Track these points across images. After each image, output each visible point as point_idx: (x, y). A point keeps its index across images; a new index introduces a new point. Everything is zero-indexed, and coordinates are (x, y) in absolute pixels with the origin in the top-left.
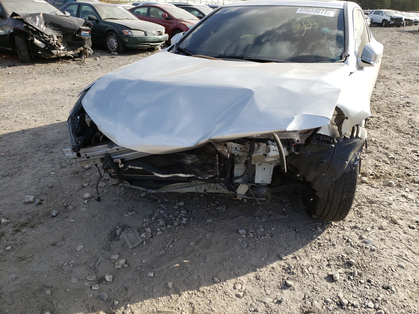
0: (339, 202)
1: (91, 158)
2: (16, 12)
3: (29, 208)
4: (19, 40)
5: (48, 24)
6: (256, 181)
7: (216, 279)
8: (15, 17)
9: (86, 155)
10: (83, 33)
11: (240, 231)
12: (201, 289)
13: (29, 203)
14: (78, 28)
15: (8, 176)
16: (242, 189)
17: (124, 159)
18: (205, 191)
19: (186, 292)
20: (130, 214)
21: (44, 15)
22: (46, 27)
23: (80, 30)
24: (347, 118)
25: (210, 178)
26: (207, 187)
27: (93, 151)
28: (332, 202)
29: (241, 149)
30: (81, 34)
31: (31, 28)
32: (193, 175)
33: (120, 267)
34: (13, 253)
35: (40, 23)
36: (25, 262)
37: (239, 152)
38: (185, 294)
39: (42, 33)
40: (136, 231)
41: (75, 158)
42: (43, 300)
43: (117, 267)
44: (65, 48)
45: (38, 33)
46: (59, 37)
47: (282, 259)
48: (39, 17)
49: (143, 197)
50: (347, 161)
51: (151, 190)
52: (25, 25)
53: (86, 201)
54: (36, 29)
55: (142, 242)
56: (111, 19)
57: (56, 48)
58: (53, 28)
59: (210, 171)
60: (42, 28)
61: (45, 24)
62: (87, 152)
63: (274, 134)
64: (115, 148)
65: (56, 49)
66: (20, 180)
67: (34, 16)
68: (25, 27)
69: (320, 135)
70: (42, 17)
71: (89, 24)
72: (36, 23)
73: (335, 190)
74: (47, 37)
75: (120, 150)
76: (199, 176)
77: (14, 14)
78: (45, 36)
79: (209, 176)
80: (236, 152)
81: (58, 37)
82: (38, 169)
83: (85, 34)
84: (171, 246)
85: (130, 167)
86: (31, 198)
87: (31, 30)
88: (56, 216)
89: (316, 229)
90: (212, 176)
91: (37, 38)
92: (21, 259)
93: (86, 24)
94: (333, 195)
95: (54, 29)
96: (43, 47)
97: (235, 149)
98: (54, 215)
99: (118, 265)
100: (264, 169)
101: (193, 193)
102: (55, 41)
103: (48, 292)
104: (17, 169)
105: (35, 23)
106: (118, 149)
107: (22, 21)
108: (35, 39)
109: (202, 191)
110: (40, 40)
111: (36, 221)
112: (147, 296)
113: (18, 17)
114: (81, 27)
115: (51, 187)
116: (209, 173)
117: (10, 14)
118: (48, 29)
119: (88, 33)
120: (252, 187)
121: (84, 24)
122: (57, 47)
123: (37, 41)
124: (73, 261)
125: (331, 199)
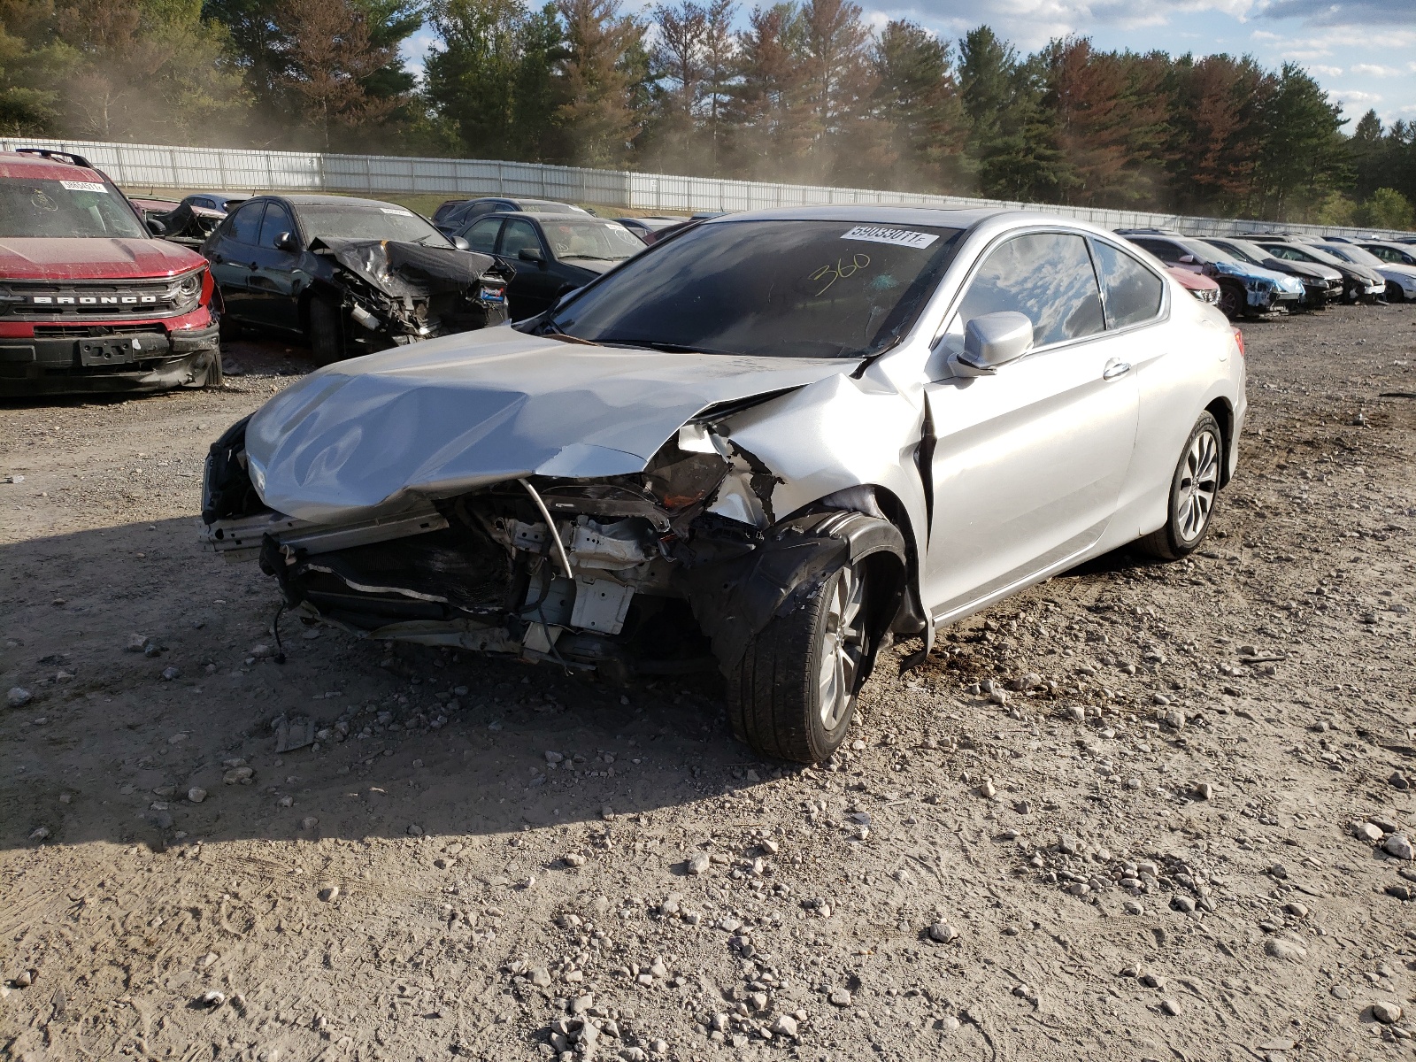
0: (769, 691)
1: (244, 543)
2: (320, 238)
3: (128, 660)
4: (319, 308)
5: (396, 269)
6: (575, 621)
7: (415, 828)
8: (319, 251)
9: (233, 535)
10: (485, 292)
11: (549, 754)
12: (368, 839)
13: (135, 650)
14: (471, 280)
15: (126, 597)
16: (538, 639)
17: (305, 549)
18: (483, 646)
19: (332, 840)
20: (328, 695)
21: (390, 245)
22: (391, 275)
23: (477, 285)
24: (781, 480)
25: (491, 613)
26: (487, 636)
27: (246, 528)
28: (754, 691)
29: (536, 537)
30: (479, 294)
31: (351, 277)
32: (443, 599)
33: (233, 780)
34: (44, 731)
35: (376, 267)
36: (58, 747)
37: (529, 544)
38: (328, 843)
39: (377, 291)
40: (311, 724)
41: (213, 542)
42: (49, 810)
43: (226, 779)
44: (431, 333)
45: (367, 292)
46: (420, 302)
47: (602, 818)
48: (377, 252)
49: (384, 668)
50: (786, 587)
51: (359, 632)
52: (337, 270)
53: (249, 661)
54: (362, 280)
55: (312, 745)
56: (580, 257)
57: (404, 330)
58: (407, 278)
59: (495, 597)
60: (383, 279)
61: (389, 271)
62: (237, 529)
63: (523, 482)
64: (285, 520)
65: (407, 334)
66: (146, 608)
67: (363, 249)
68: (336, 274)
69: (716, 516)
70: (385, 253)
71: (505, 270)
72: (366, 266)
73: (755, 659)
74: (387, 300)
75: (296, 526)
76: (463, 603)
77: (318, 243)
78: (383, 298)
79: (490, 609)
80: (523, 542)
81: (416, 303)
82: (193, 590)
83: (490, 295)
84: (369, 762)
85: (311, 567)
86: (140, 641)
87: (351, 283)
88: (170, 680)
89: (745, 774)
90: (496, 609)
91: (361, 305)
92: (54, 742)
93: (494, 270)
94: (754, 673)
95: (409, 283)
96: (374, 327)
97: (521, 536)
98: (168, 676)
99: (232, 776)
100: (603, 595)
101: (453, 650)
102: (407, 313)
103: (65, 798)
104: (151, 587)
105: (362, 267)
106: (290, 524)
107: (332, 260)
108: (356, 305)
109: (475, 647)
110: (369, 310)
111: (125, 683)
112: (248, 834)
113: (327, 251)
114: (481, 278)
115: (200, 628)
116: (493, 602)
117: (311, 240)
118: (394, 282)
119: (497, 292)
120: (564, 636)
121: (492, 268)
122: (408, 328)
123: (360, 312)
124: (148, 758)
125: (751, 684)
